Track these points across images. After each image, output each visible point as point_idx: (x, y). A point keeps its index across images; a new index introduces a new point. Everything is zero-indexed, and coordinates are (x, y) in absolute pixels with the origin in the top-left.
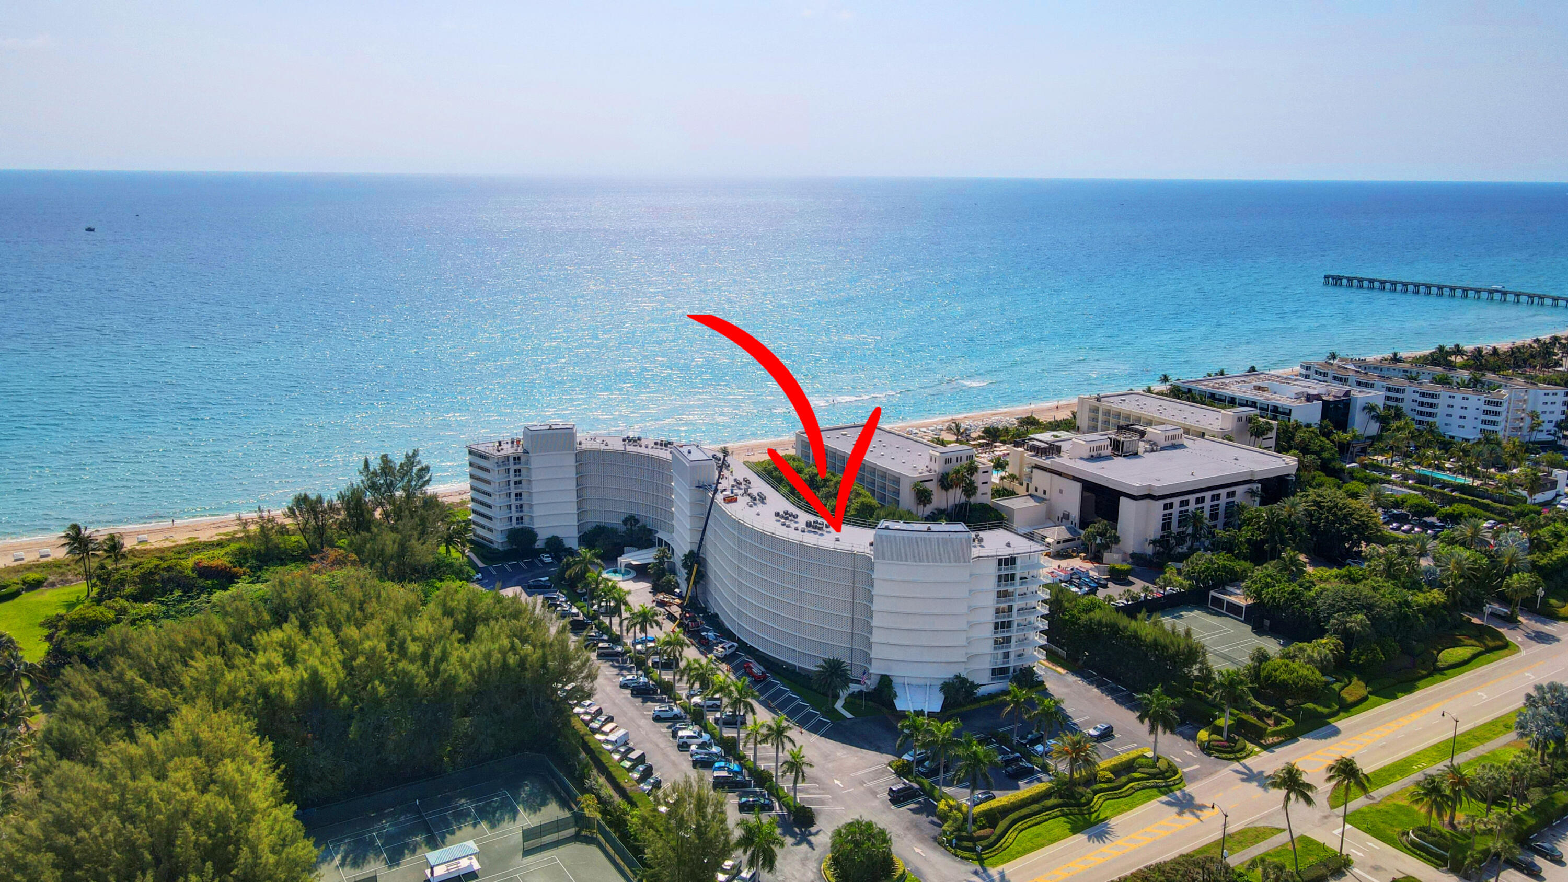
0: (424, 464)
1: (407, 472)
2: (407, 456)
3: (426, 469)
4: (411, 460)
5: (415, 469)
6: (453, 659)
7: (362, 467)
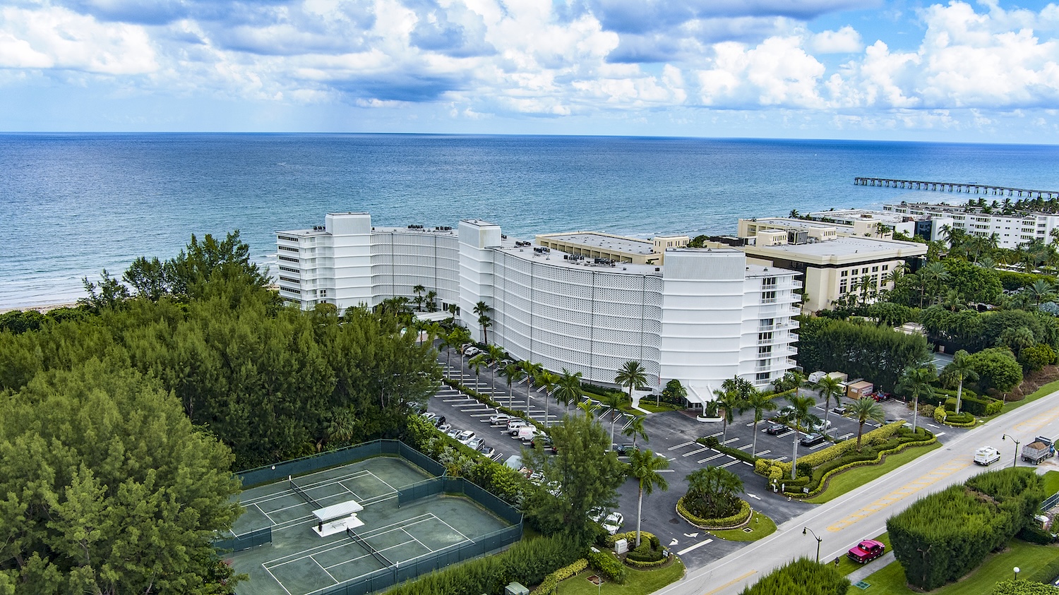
0: (243, 243)
1: (228, 250)
2: (229, 236)
3: (246, 247)
4: (232, 239)
5: (235, 249)
7: (190, 243)
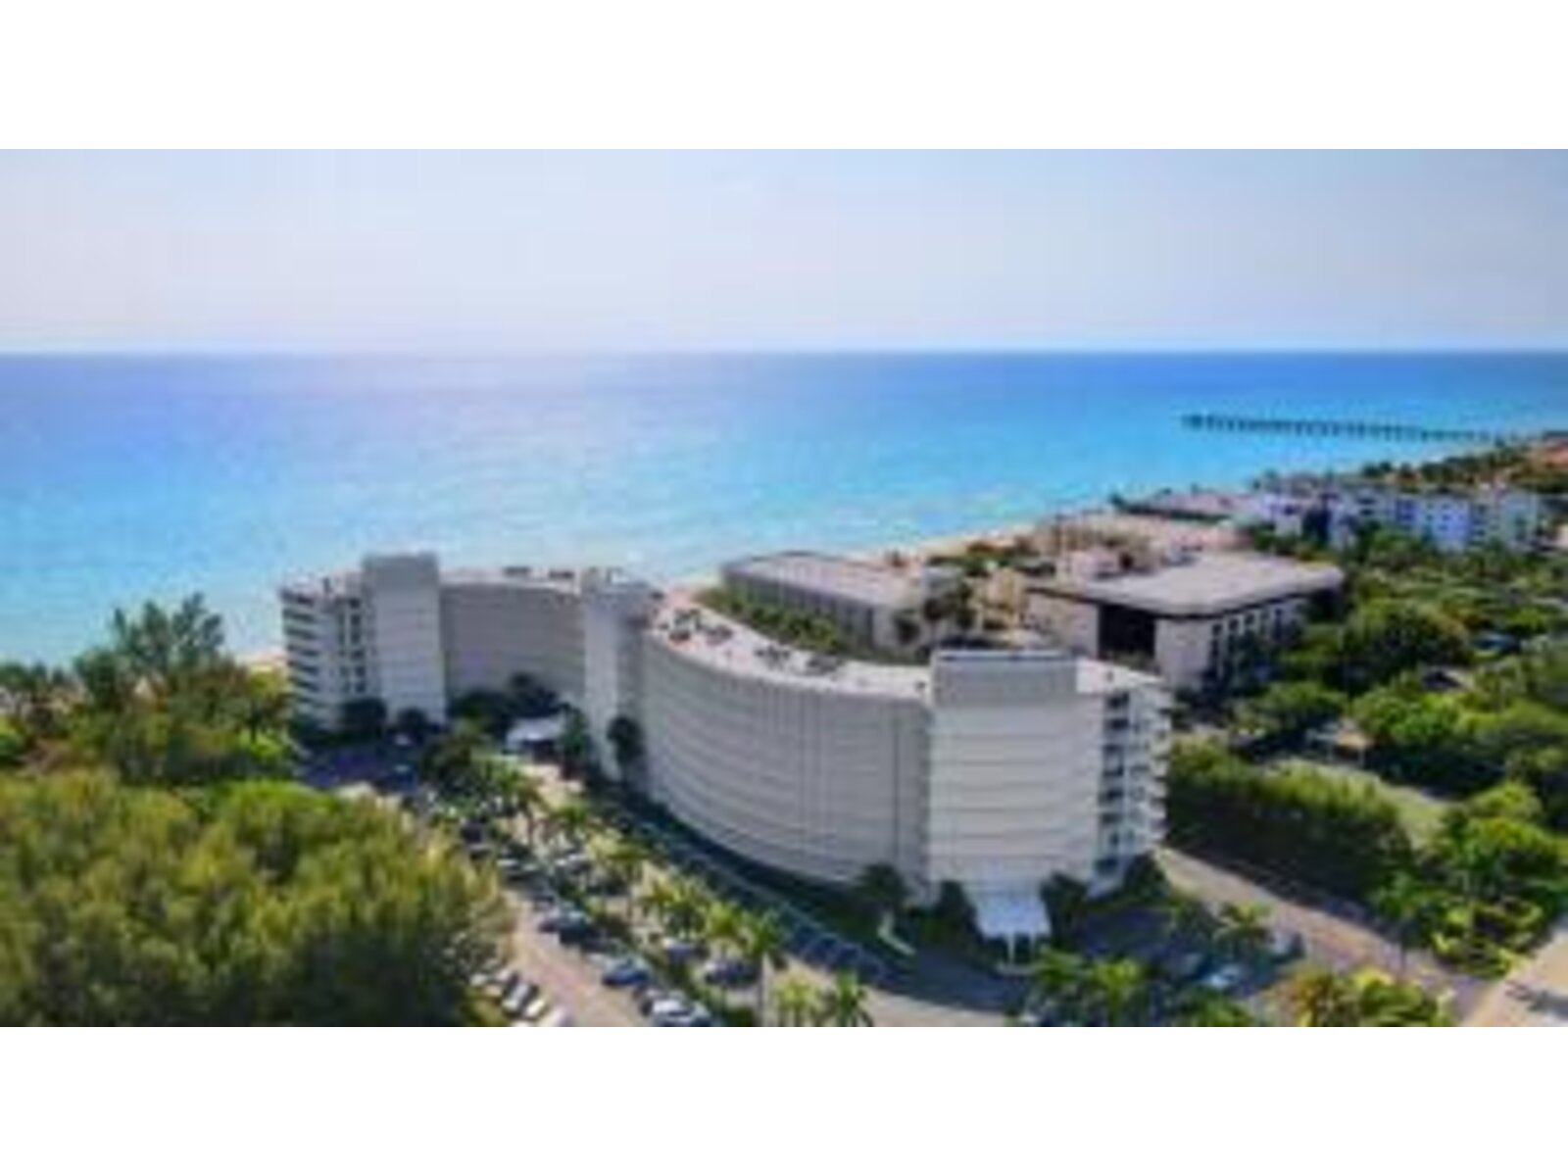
0: (212, 614)
1: (186, 628)
2: (185, 602)
3: (215, 621)
4: (192, 608)
5: (199, 622)
6: (255, 921)
